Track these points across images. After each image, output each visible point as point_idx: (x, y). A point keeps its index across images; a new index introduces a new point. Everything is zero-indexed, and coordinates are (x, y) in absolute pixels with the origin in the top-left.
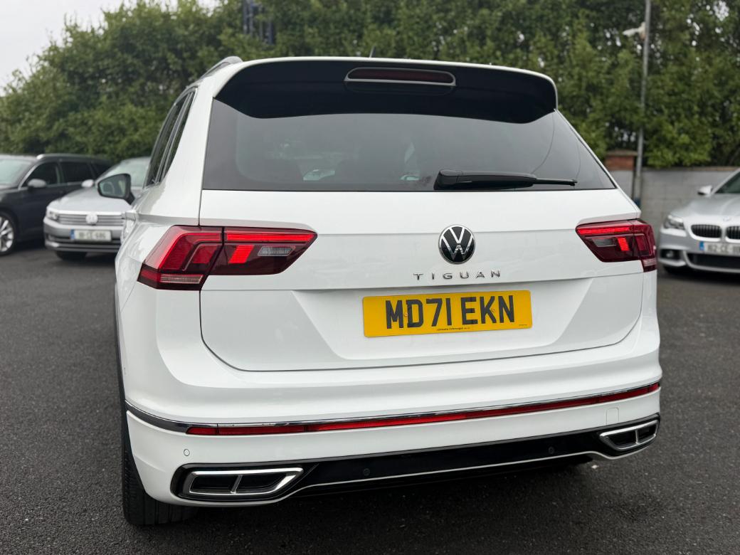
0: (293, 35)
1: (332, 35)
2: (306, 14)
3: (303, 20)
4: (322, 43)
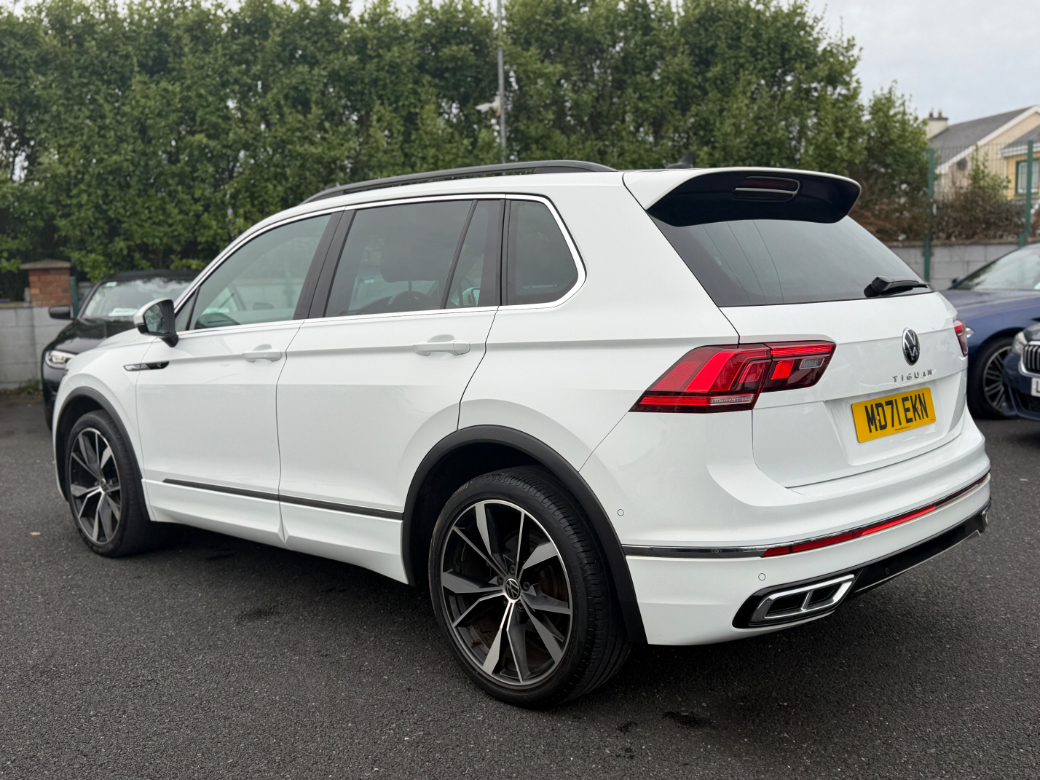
0: (10, 84)
1: (74, 86)
2: (30, 54)
3: (25, 61)
4: (60, 97)
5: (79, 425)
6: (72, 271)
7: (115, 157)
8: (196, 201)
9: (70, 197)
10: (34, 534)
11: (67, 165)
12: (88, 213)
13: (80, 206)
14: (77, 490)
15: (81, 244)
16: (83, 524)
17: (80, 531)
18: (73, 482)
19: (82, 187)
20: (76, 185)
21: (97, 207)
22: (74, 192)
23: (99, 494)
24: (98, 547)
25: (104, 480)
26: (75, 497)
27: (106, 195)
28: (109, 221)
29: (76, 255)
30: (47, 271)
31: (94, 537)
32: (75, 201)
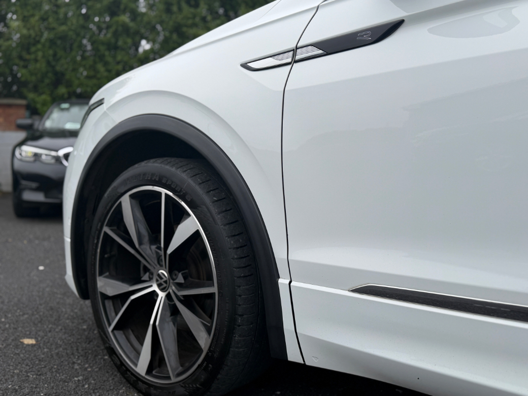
5: (125, 182)
6: (28, 107)
7: (63, 28)
8: (118, 63)
9: (29, 53)
10: (28, 341)
11: (29, 29)
12: (42, 66)
13: (36, 61)
14: (108, 286)
15: (36, 89)
16: (119, 342)
17: (112, 351)
18: (100, 274)
19: (39, 46)
20: (34, 45)
21: (48, 63)
22: (33, 49)
23: (154, 295)
24: (150, 385)
25: (164, 272)
26: (105, 297)
27: (55, 55)
28: (56, 73)
29: (31, 95)
30: (9, 106)
31: (142, 366)
32: (33, 56)
